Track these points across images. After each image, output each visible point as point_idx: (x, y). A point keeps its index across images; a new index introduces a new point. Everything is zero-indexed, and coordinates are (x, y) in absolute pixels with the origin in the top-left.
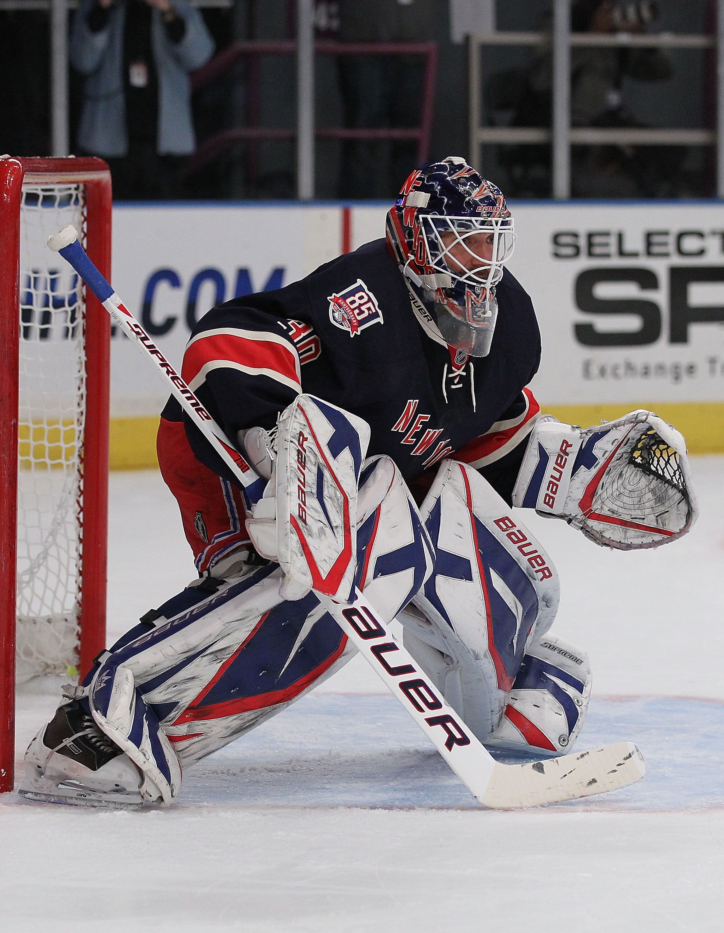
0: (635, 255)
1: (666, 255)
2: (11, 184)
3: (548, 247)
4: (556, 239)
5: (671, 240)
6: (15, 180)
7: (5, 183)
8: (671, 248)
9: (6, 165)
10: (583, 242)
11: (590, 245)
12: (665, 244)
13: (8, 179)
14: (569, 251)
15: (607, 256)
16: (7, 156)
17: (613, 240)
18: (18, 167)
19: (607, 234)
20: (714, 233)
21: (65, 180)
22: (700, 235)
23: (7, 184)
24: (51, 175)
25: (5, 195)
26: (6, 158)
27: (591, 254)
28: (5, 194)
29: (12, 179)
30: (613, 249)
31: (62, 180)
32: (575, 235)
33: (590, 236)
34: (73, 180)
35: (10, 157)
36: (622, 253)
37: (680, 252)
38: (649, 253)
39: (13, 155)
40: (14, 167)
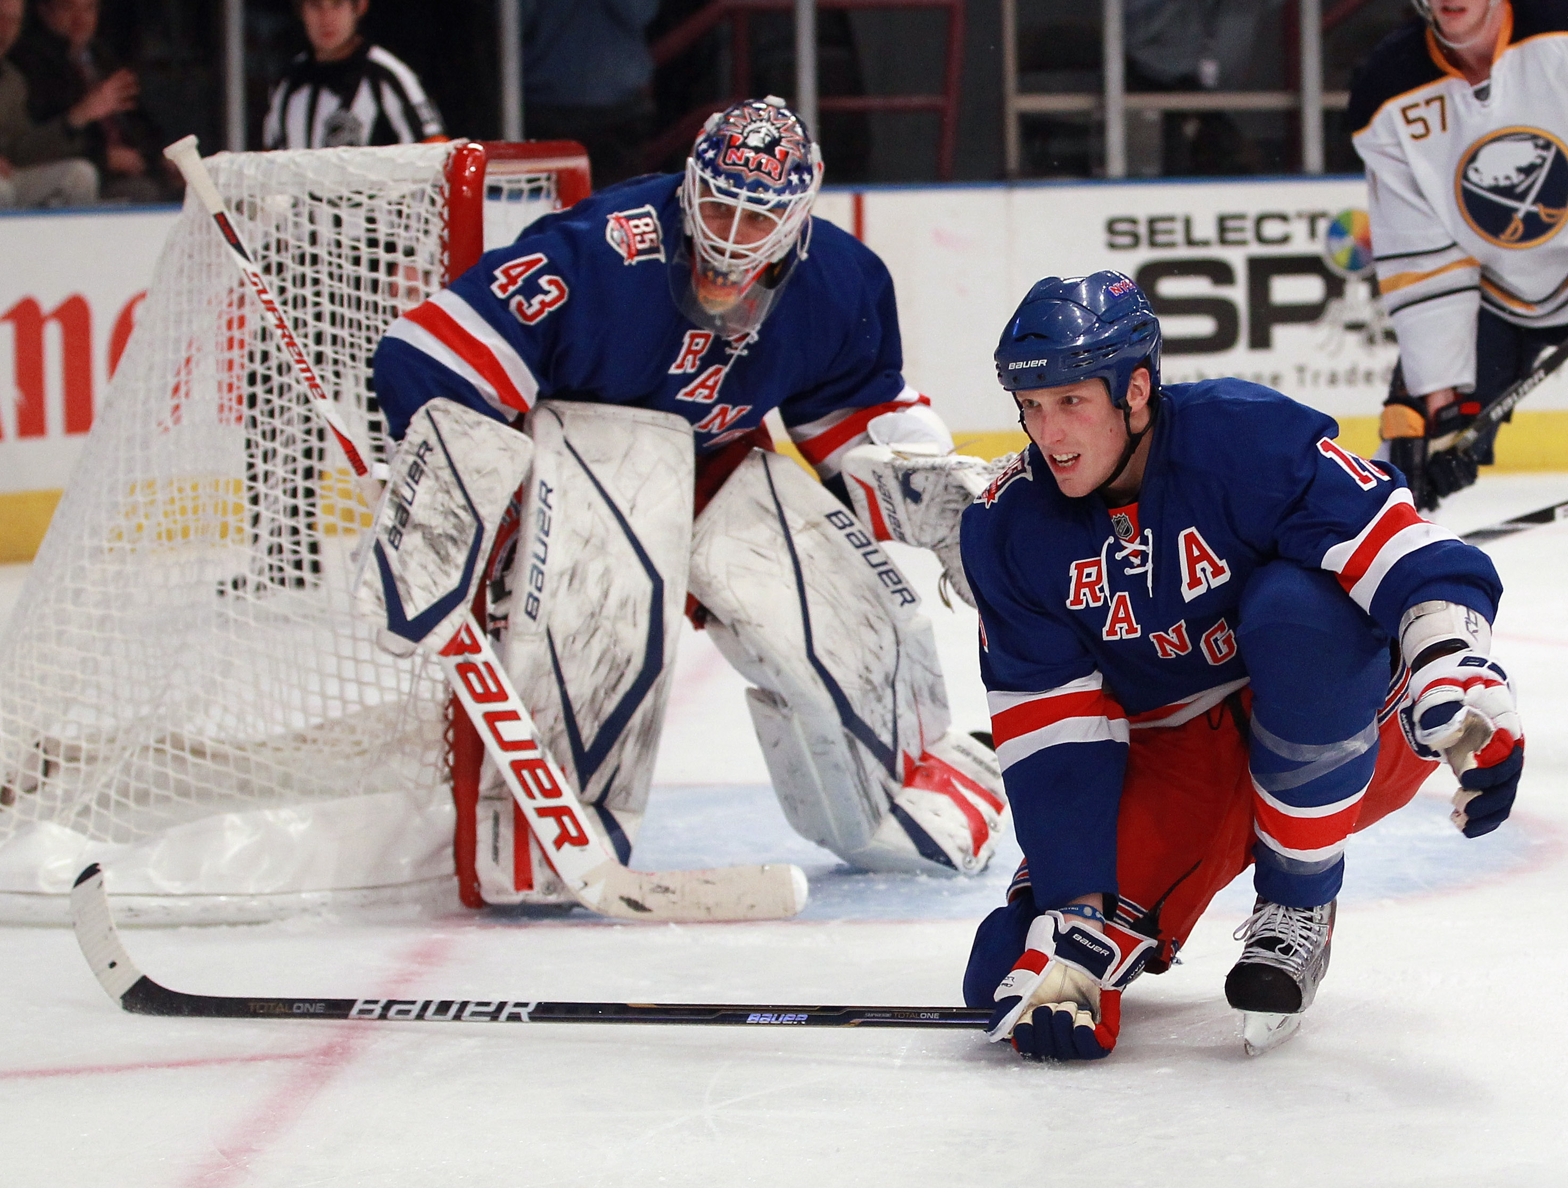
0: (1205, 243)
1: (1242, 243)
3: (1101, 236)
4: (1111, 226)
5: (1249, 225)
8: (1249, 235)
10: (1143, 230)
11: (1152, 232)
12: (1241, 230)
14: (1126, 240)
15: (1171, 245)
17: (1179, 227)
19: (1171, 219)
20: (1300, 215)
22: (1283, 218)
27: (1153, 244)
30: (1179, 237)
32: (1133, 221)
33: (1152, 222)
36: (1190, 242)
37: (1261, 239)
38: (1223, 241)
39: (473, 140)
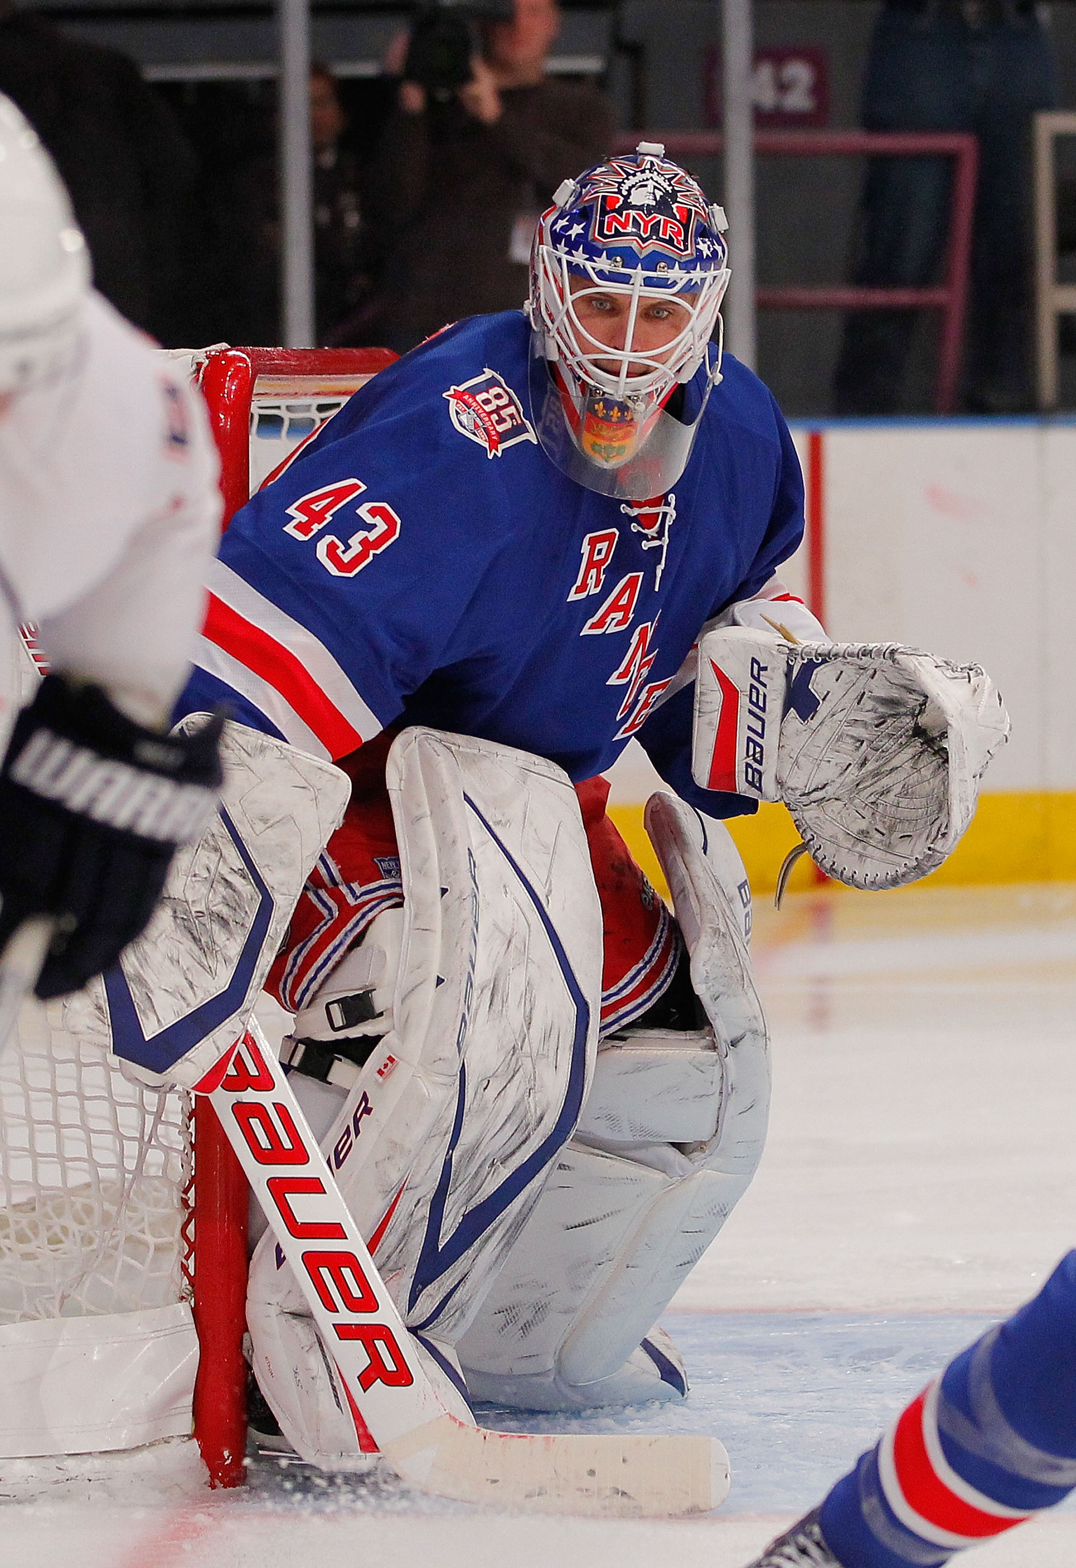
2: (232, 397)
6: (240, 388)
7: (221, 395)
9: (223, 362)
13: (227, 386)
16: (224, 346)
18: (245, 365)
21: (327, 390)
23: (226, 396)
24: (304, 379)
25: (222, 416)
26: (223, 349)
28: (222, 414)
29: (233, 387)
31: (323, 389)
34: (343, 389)
35: (230, 347)
39: (234, 345)
40: (238, 364)
